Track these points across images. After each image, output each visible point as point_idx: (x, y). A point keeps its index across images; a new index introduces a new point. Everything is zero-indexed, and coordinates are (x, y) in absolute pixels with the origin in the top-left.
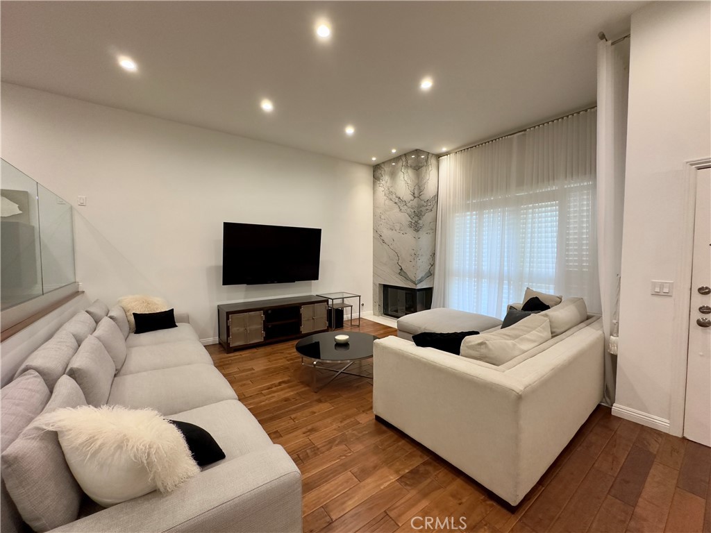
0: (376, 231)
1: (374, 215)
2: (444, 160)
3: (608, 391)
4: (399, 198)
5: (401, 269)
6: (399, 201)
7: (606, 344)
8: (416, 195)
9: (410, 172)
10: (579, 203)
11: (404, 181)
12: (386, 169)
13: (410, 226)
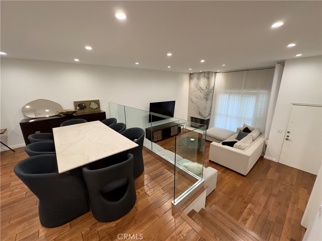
0: (190, 98)
1: (189, 92)
2: (218, 75)
3: (263, 153)
4: (201, 88)
5: (200, 113)
6: (200, 89)
7: (265, 142)
8: (208, 88)
9: (206, 79)
10: (263, 98)
11: (203, 82)
12: (196, 76)
13: (205, 98)
